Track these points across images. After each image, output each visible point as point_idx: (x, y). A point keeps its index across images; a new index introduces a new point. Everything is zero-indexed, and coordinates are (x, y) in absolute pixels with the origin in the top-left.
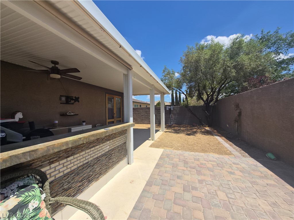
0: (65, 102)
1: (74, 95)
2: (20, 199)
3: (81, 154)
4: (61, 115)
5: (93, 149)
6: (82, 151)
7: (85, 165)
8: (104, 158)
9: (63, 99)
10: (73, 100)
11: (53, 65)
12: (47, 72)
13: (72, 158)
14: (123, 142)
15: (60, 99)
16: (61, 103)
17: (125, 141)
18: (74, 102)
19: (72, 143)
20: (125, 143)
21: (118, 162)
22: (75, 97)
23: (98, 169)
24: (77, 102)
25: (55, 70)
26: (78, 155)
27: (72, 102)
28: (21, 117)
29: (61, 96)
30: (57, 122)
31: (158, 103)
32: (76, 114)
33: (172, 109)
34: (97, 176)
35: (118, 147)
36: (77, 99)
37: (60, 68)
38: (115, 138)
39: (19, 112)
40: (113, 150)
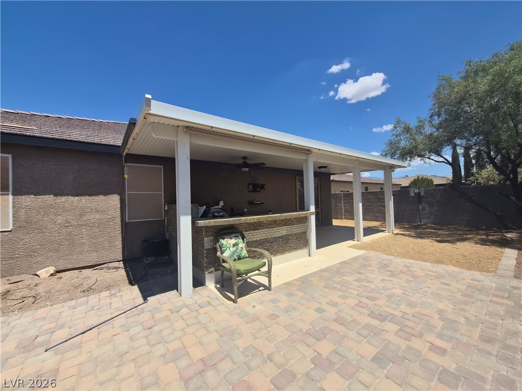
0: (252, 190)
1: (261, 182)
2: (236, 241)
3: (263, 230)
4: (249, 204)
5: (272, 229)
6: (264, 229)
7: (266, 240)
8: (281, 240)
9: (251, 187)
10: (259, 187)
11: (243, 160)
12: (239, 166)
13: (257, 231)
14: (302, 231)
15: (248, 188)
16: (249, 192)
17: (305, 231)
18: (261, 189)
19: (257, 220)
20: (305, 233)
21: (295, 248)
22: (261, 184)
23: (275, 247)
24: (262, 190)
25: (246, 165)
26: (261, 231)
27: (259, 189)
28: (223, 204)
29: (249, 184)
30: (246, 210)
31: (415, 180)
32: (262, 202)
33: (422, 194)
34: (275, 252)
35: (296, 234)
36: (262, 187)
37: (249, 162)
38: (293, 225)
39: (220, 201)
40: (290, 235)
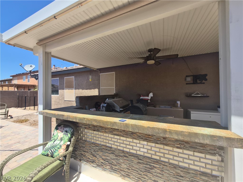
0: (192, 82)
4: (186, 96)
9: (190, 79)
15: (185, 80)
16: (187, 84)
24: (205, 81)
28: (152, 96)
29: (186, 76)
32: (208, 95)
36: (204, 78)
39: (150, 93)
